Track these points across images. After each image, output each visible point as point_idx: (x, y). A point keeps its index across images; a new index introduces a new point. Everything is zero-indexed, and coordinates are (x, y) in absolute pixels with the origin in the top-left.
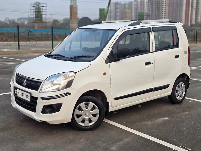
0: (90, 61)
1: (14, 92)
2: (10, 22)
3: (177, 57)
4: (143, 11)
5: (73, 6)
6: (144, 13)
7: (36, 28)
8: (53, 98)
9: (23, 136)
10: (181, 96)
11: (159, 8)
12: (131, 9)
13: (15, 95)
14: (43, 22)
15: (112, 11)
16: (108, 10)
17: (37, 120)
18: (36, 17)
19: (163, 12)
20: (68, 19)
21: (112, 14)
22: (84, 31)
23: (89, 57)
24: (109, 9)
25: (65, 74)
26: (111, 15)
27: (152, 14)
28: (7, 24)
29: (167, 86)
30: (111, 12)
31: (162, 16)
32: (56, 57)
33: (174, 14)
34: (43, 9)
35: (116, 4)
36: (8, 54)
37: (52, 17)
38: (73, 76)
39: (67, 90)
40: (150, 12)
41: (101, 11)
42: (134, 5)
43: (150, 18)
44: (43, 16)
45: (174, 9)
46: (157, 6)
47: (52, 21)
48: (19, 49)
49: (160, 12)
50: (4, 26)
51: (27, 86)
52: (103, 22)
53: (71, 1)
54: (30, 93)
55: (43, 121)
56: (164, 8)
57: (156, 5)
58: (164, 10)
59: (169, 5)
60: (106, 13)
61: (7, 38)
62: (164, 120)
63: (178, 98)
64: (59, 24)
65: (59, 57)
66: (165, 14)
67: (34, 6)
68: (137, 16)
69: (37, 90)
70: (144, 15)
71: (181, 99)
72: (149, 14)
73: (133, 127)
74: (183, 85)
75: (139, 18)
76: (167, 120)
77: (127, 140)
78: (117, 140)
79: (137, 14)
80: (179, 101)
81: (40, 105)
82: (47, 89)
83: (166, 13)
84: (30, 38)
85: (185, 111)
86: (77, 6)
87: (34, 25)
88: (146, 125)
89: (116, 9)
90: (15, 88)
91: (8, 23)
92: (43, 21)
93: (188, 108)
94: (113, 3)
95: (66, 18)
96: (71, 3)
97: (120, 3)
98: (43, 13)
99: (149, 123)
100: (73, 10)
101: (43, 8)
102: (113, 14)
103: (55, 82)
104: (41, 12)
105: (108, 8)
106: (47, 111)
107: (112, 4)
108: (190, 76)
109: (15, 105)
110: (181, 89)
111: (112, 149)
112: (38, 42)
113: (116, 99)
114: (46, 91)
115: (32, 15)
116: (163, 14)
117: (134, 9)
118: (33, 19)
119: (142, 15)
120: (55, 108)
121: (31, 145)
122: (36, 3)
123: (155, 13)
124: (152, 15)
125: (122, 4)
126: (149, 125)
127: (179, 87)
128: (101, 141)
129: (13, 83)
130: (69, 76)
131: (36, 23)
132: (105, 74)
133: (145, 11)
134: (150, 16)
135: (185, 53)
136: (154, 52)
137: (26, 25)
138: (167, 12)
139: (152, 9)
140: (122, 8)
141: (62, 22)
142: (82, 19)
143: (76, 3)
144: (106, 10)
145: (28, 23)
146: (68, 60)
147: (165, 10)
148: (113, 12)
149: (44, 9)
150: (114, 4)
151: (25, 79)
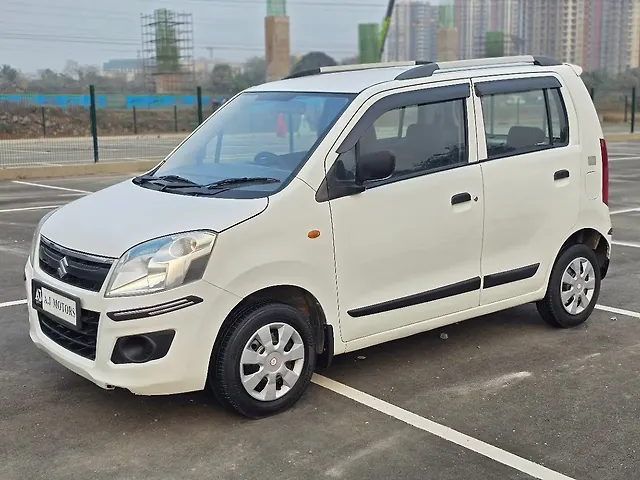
0: (267, 195)
1: (34, 296)
2: (80, 74)
3: (562, 175)
4: (503, 28)
5: (276, 20)
6: (503, 35)
7: (160, 90)
8: (146, 315)
9: (56, 434)
10: (579, 302)
11: (554, 16)
12: (462, 22)
13: (37, 305)
14: (181, 74)
15: (401, 32)
16: (387, 28)
17: (101, 382)
18: (159, 58)
19: (566, 27)
20: (261, 61)
21: (401, 40)
22: (257, 100)
23: (264, 181)
24: (393, 23)
25: (182, 236)
26: (397, 44)
27: (530, 35)
28: (71, 81)
29: (529, 272)
30: (397, 35)
31: (565, 41)
32: (166, 183)
33: (604, 34)
34: (180, 33)
35: (414, 7)
36: (63, 177)
37: (212, 55)
38: (207, 244)
39: (190, 289)
40: (524, 31)
41: (366, 31)
42: (472, 9)
43: (526, 50)
44: (182, 53)
45: (605, 19)
46: (545, 11)
47: (211, 67)
48: (96, 160)
49: (557, 29)
50: (64, 87)
51: (71, 278)
52: (322, 69)
53: (269, 2)
54: (78, 301)
55: (116, 387)
56: (570, 17)
57: (543, 8)
58: (570, 24)
59: (586, 7)
60: (380, 38)
61: (71, 126)
62: (515, 379)
63: (569, 309)
64: (234, 75)
65: (174, 185)
66: (573, 34)
67: (153, 21)
68: (481, 44)
69: (98, 289)
70: (503, 42)
71: (580, 310)
72: (521, 37)
73: (408, 402)
74: (585, 265)
75: (486, 50)
76: (524, 381)
77: (381, 445)
78: (350, 445)
79: (481, 38)
80: (573, 318)
81: (107, 336)
82: (127, 287)
83: (577, 31)
84: (142, 125)
85: (588, 351)
86: (288, 18)
87: (154, 83)
88: (454, 397)
89: (414, 25)
90: (37, 285)
91: (76, 77)
92: (183, 71)
93: (602, 339)
94: (405, 6)
95: (256, 57)
96: (269, 8)
97: (427, 5)
98: (182, 44)
99: (463, 390)
100: (275, 30)
101: (181, 27)
102: (405, 41)
103: (152, 265)
104: (176, 41)
105: (386, 23)
106: (127, 354)
107: (401, 9)
108: (608, 238)
109: (39, 337)
110: (579, 278)
111: (327, 473)
112: (164, 136)
113: (354, 314)
114: (127, 293)
115: (149, 51)
116: (566, 34)
117: (471, 22)
118: (150, 65)
119: (496, 42)
120: (150, 347)
121: (76, 461)
122: (158, 12)
123: (542, 35)
124: (530, 41)
125: (433, 8)
126: (461, 396)
127: (572, 273)
128: (298, 450)
129: (34, 271)
130: (195, 243)
131: (161, 76)
132: (314, 235)
133: (509, 28)
134: (523, 42)
135: (592, 161)
136: (480, 162)
137: (132, 82)
138: (580, 29)
139: (531, 21)
140: (432, 20)
141: (242, 71)
142: (304, 58)
143: (284, 8)
144: (381, 29)
145: (137, 76)
146: (200, 194)
147: (574, 21)
148: (404, 35)
149: (184, 32)
150: (408, 9)
151: (64, 256)
